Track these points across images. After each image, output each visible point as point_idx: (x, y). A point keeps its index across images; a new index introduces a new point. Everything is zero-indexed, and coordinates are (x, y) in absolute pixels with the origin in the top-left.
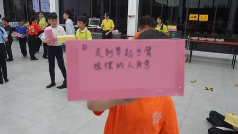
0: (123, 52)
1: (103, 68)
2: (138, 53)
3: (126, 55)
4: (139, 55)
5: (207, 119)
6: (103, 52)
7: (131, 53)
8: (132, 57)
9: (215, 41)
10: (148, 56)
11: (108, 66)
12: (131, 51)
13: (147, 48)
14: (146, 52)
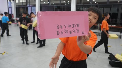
0: (69, 32)
1: (76, 25)
2: (62, 32)
3: (67, 31)
4: (62, 31)
5: (108, 58)
6: (76, 31)
7: (65, 31)
8: (64, 30)
9: (111, 26)
10: (58, 31)
11: (74, 26)
12: (65, 33)
13: (59, 34)
14: (59, 32)
